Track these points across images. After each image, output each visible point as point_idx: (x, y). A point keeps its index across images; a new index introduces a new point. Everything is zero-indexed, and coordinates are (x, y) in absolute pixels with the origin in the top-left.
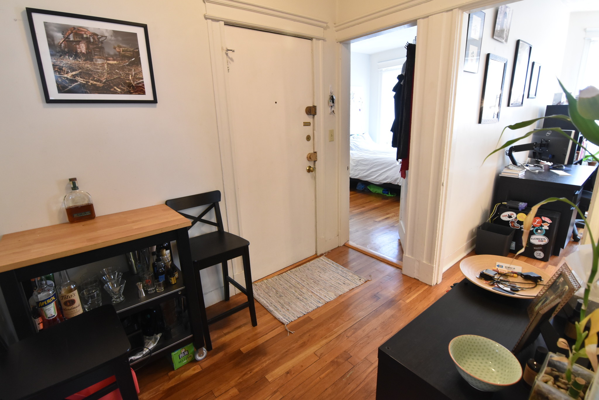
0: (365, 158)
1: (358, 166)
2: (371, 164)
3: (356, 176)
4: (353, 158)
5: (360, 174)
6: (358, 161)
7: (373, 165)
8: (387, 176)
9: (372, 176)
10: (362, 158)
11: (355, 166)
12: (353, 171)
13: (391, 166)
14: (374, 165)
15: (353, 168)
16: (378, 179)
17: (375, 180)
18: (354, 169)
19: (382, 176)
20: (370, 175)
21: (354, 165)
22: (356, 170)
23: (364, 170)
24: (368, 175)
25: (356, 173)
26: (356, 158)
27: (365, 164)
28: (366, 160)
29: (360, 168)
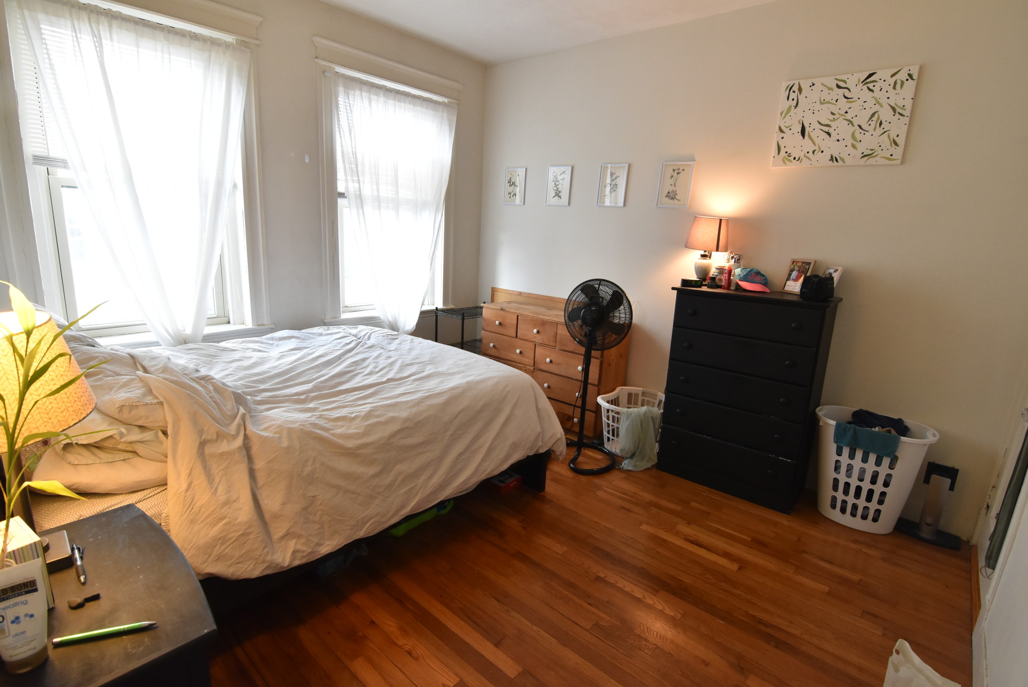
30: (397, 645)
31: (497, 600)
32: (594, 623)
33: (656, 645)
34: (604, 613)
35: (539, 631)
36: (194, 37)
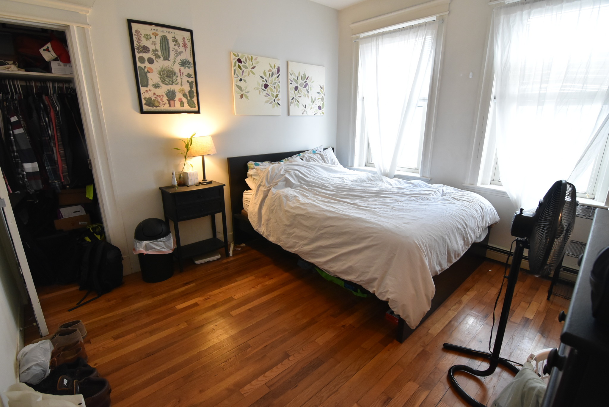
0: (308, 213)
1: (294, 228)
2: (319, 230)
3: (290, 247)
4: (287, 208)
5: (299, 244)
6: (295, 216)
7: (321, 232)
8: (350, 267)
9: (320, 256)
10: (303, 209)
11: (289, 226)
12: (284, 236)
13: (358, 243)
14: (325, 233)
15: (285, 230)
16: (330, 268)
17: (326, 267)
18: (287, 233)
19: (340, 263)
20: (315, 252)
21: (287, 223)
22: (290, 234)
23: (305, 238)
24: (312, 252)
25: (291, 241)
26: (292, 208)
27: (307, 227)
28: (310, 217)
29: (297, 231)
30: (259, 284)
31: (278, 311)
32: (251, 345)
33: (225, 370)
34: (257, 351)
35: (253, 323)
36: (411, 27)
